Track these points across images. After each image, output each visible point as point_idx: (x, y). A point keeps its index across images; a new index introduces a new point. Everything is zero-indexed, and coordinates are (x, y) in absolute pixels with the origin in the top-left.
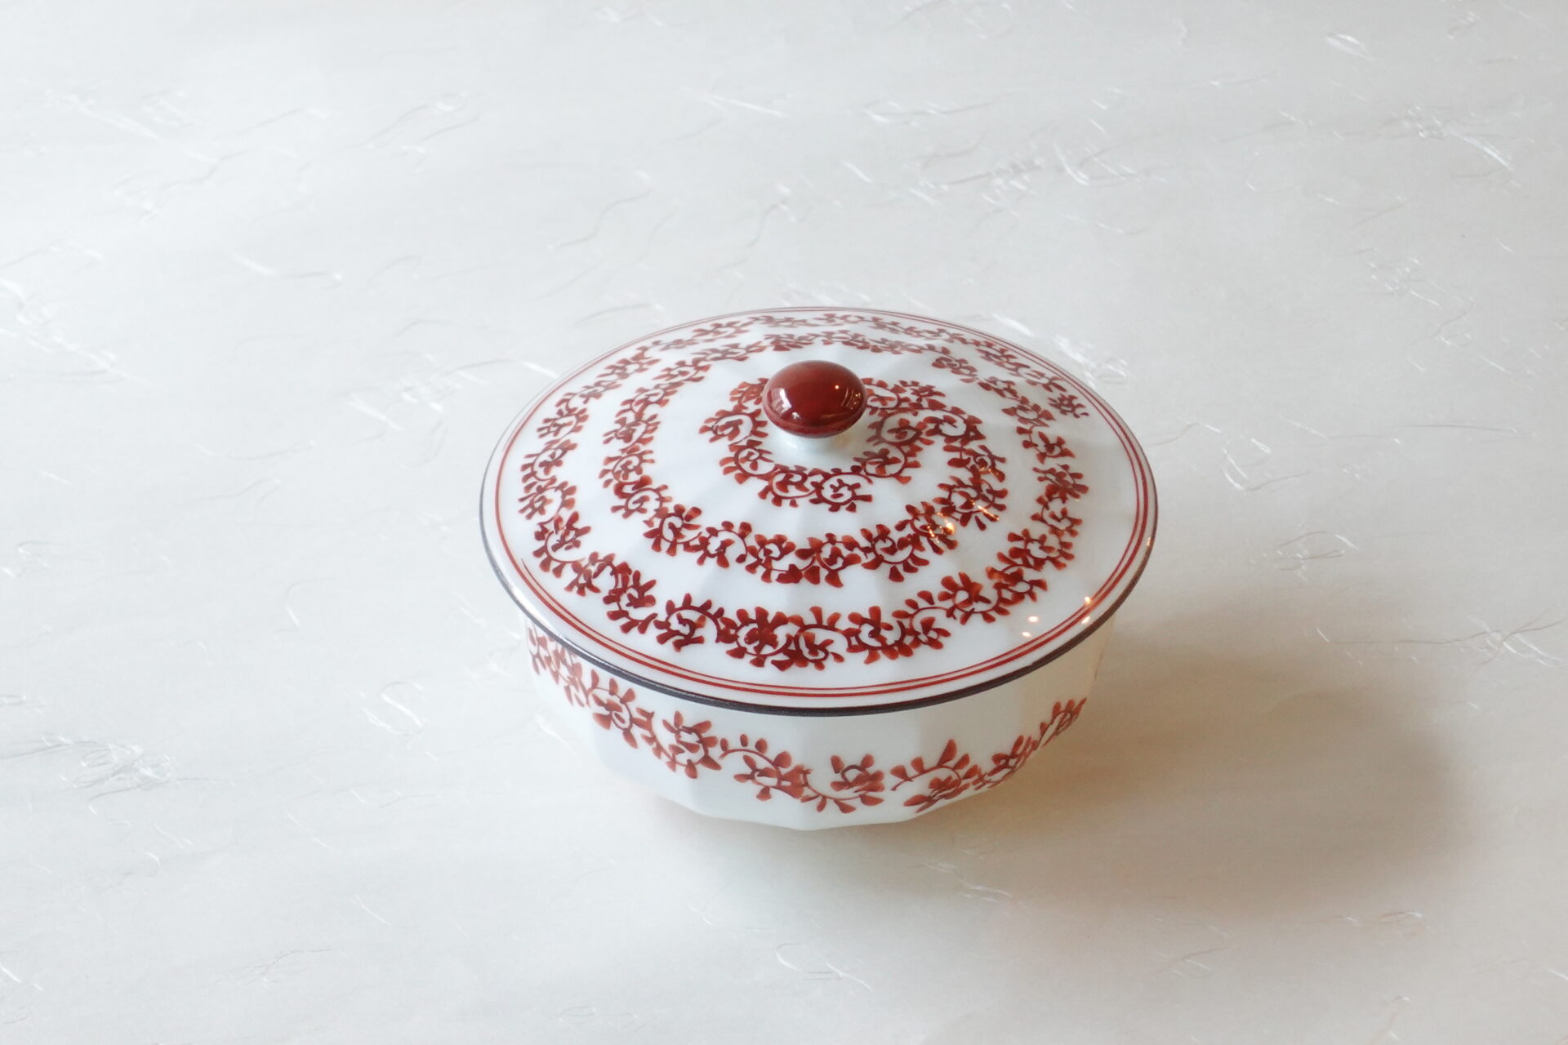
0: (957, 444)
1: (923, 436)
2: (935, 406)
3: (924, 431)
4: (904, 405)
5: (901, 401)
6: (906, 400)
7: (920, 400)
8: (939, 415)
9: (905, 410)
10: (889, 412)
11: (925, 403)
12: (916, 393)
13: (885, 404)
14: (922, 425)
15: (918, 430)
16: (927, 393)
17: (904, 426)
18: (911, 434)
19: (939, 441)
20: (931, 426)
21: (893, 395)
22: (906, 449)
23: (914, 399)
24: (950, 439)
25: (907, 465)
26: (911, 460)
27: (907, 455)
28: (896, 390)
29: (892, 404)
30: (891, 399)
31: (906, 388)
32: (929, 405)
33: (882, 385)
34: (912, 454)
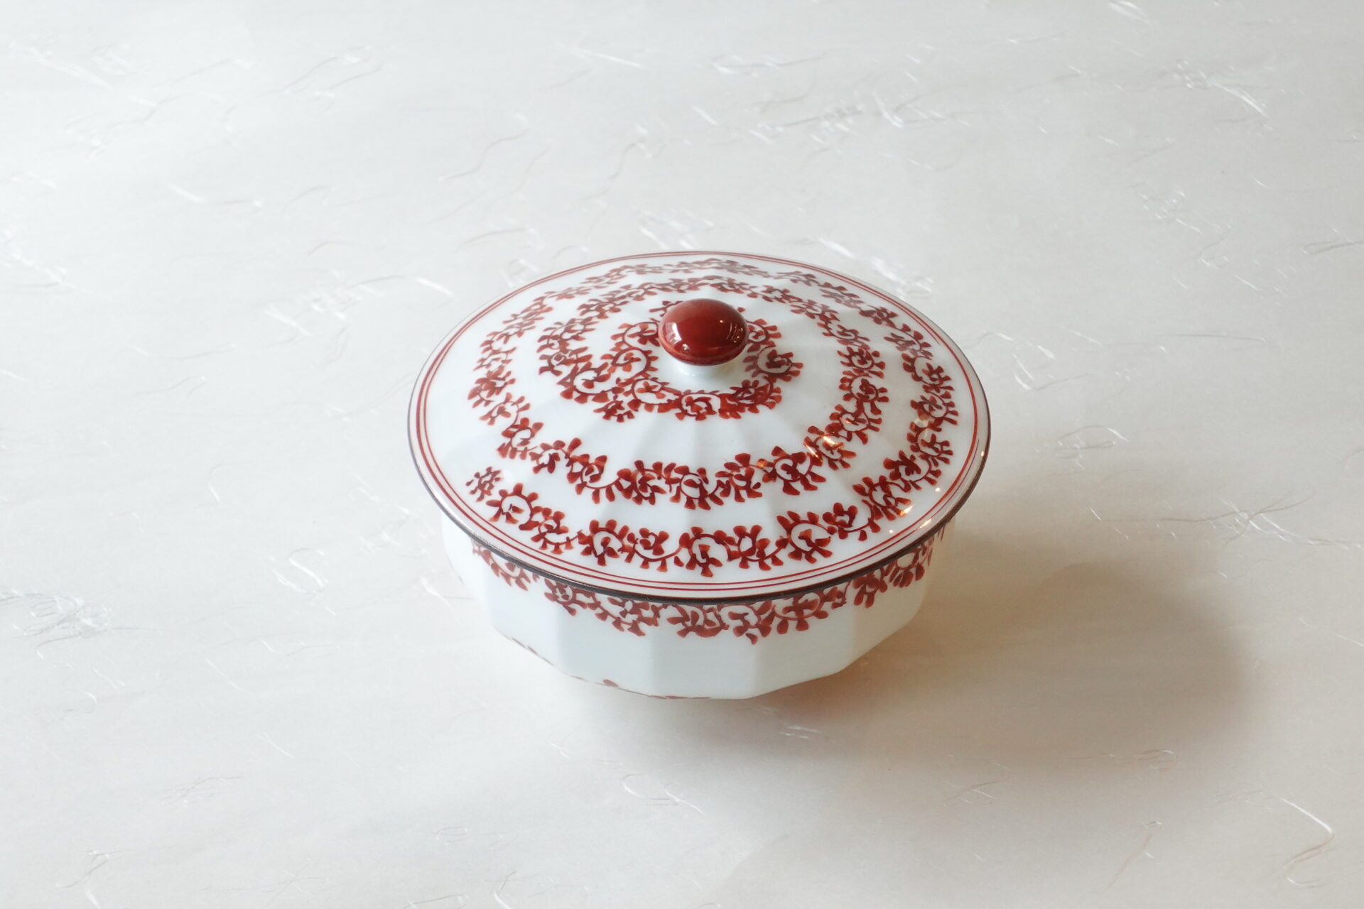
0: (581, 365)
1: (610, 361)
2: (601, 397)
3: (610, 366)
4: (628, 388)
5: (632, 391)
6: (627, 394)
7: (615, 397)
8: (599, 387)
9: (629, 381)
10: (641, 377)
11: (611, 396)
12: (619, 405)
13: (646, 385)
14: (612, 371)
15: (615, 364)
16: (610, 407)
17: (627, 367)
18: (621, 360)
19: (597, 363)
20: (604, 372)
21: (641, 396)
22: (624, 347)
23: (621, 397)
24: (588, 368)
25: (623, 335)
26: (620, 340)
27: (624, 342)
28: (635, 404)
29: (640, 385)
30: (641, 391)
31: (627, 409)
32: (606, 395)
33: (649, 407)
34: (619, 345)
